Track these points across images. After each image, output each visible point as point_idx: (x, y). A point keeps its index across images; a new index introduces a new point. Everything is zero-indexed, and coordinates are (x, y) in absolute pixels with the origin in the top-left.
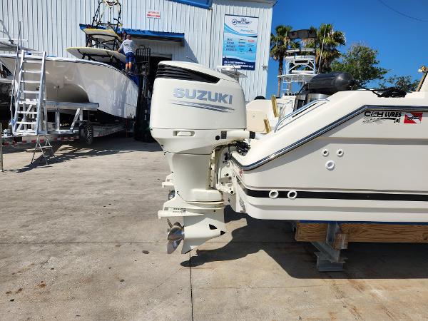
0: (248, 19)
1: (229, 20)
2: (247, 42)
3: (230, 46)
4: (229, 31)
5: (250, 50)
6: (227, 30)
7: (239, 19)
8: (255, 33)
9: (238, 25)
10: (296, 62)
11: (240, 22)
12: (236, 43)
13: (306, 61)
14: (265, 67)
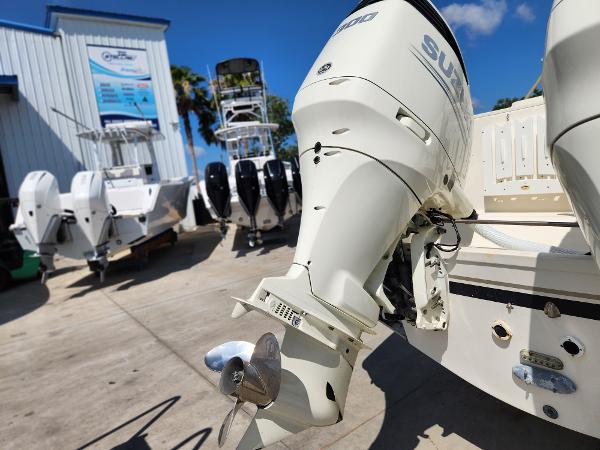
0: (129, 53)
1: (96, 54)
2: (137, 89)
3: (107, 94)
4: (100, 72)
5: (145, 100)
6: (97, 69)
7: (114, 52)
8: (146, 73)
9: (114, 61)
10: (236, 108)
11: (115, 57)
12: (118, 90)
13: (249, 107)
14: (174, 125)
